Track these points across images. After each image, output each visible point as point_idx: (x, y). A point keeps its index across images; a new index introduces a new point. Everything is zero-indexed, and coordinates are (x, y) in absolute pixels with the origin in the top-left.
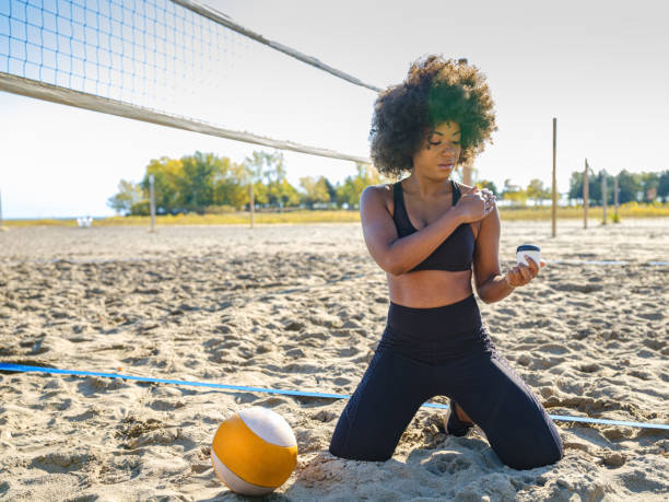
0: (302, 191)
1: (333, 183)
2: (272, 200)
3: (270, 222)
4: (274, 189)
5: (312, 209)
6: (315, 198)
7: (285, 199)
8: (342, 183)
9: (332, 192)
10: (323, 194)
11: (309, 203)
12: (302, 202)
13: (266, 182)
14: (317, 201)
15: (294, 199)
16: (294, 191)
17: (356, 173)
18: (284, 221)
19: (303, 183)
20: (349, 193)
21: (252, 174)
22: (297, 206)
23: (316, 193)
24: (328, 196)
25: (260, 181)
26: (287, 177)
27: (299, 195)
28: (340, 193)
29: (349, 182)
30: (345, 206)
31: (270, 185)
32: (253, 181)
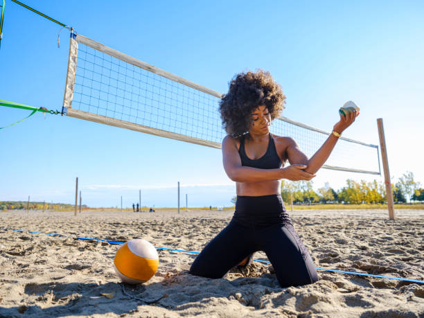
0: (320, 195)
1: (336, 191)
2: (306, 200)
3: (302, 209)
4: (306, 194)
5: (326, 204)
6: (326, 198)
7: (312, 199)
8: (341, 191)
9: (336, 196)
10: (331, 196)
11: (324, 201)
12: (320, 200)
13: (302, 191)
14: (328, 200)
15: (316, 199)
16: (317, 195)
17: (347, 186)
18: (310, 208)
19: (320, 190)
20: (344, 196)
21: (296, 187)
22: (318, 202)
23: (327, 196)
24: (333, 198)
25: (299, 191)
26: (313, 188)
27: (319, 197)
28: (340, 196)
29: (344, 190)
30: (343, 202)
31: (305, 193)
32: (296, 191)
